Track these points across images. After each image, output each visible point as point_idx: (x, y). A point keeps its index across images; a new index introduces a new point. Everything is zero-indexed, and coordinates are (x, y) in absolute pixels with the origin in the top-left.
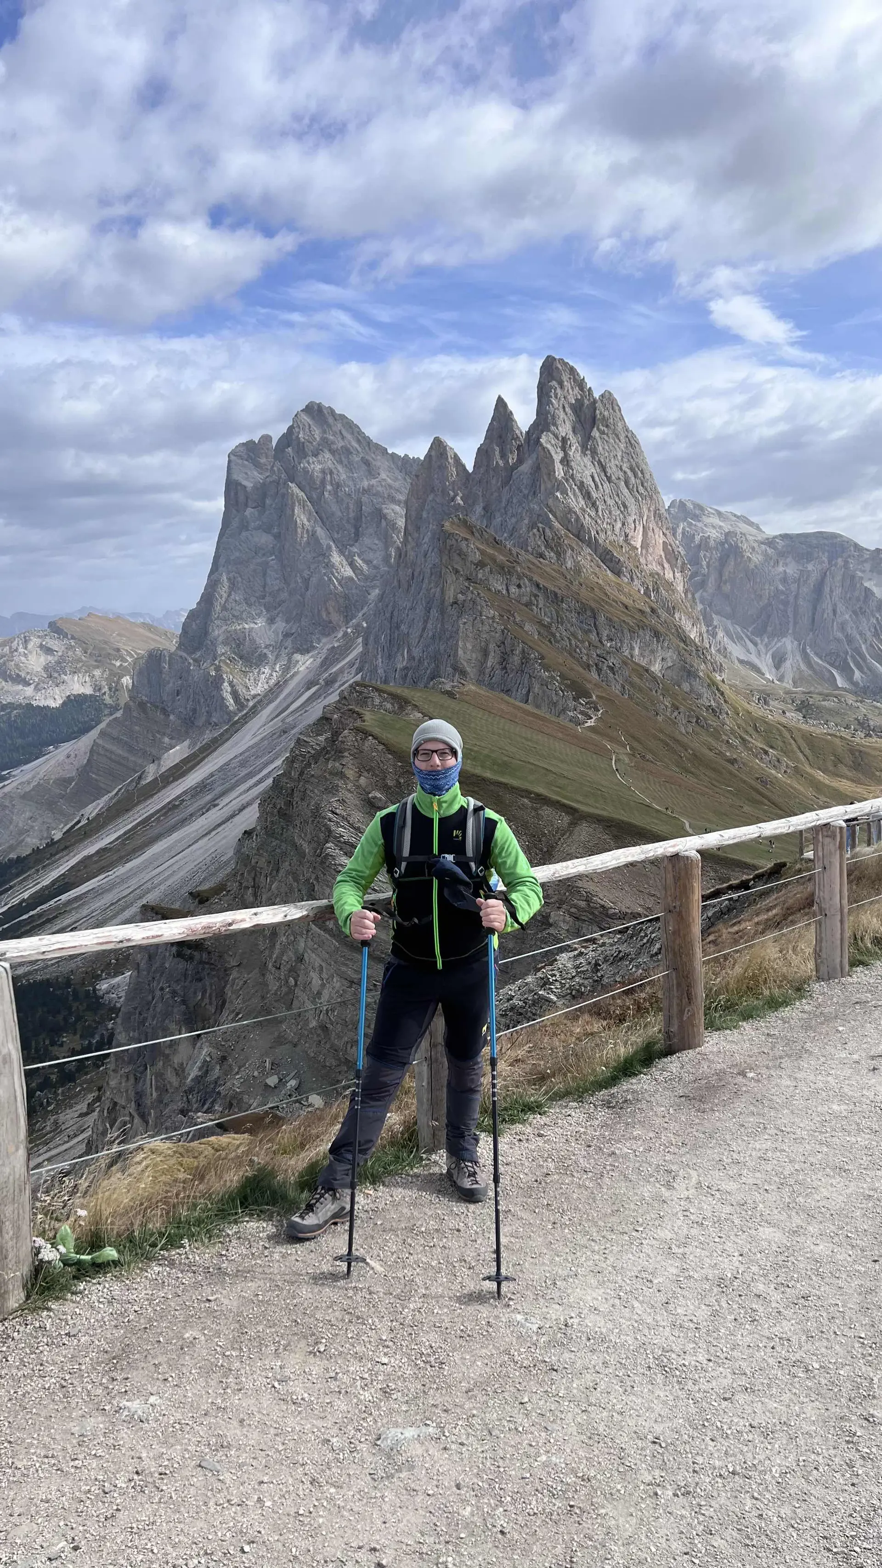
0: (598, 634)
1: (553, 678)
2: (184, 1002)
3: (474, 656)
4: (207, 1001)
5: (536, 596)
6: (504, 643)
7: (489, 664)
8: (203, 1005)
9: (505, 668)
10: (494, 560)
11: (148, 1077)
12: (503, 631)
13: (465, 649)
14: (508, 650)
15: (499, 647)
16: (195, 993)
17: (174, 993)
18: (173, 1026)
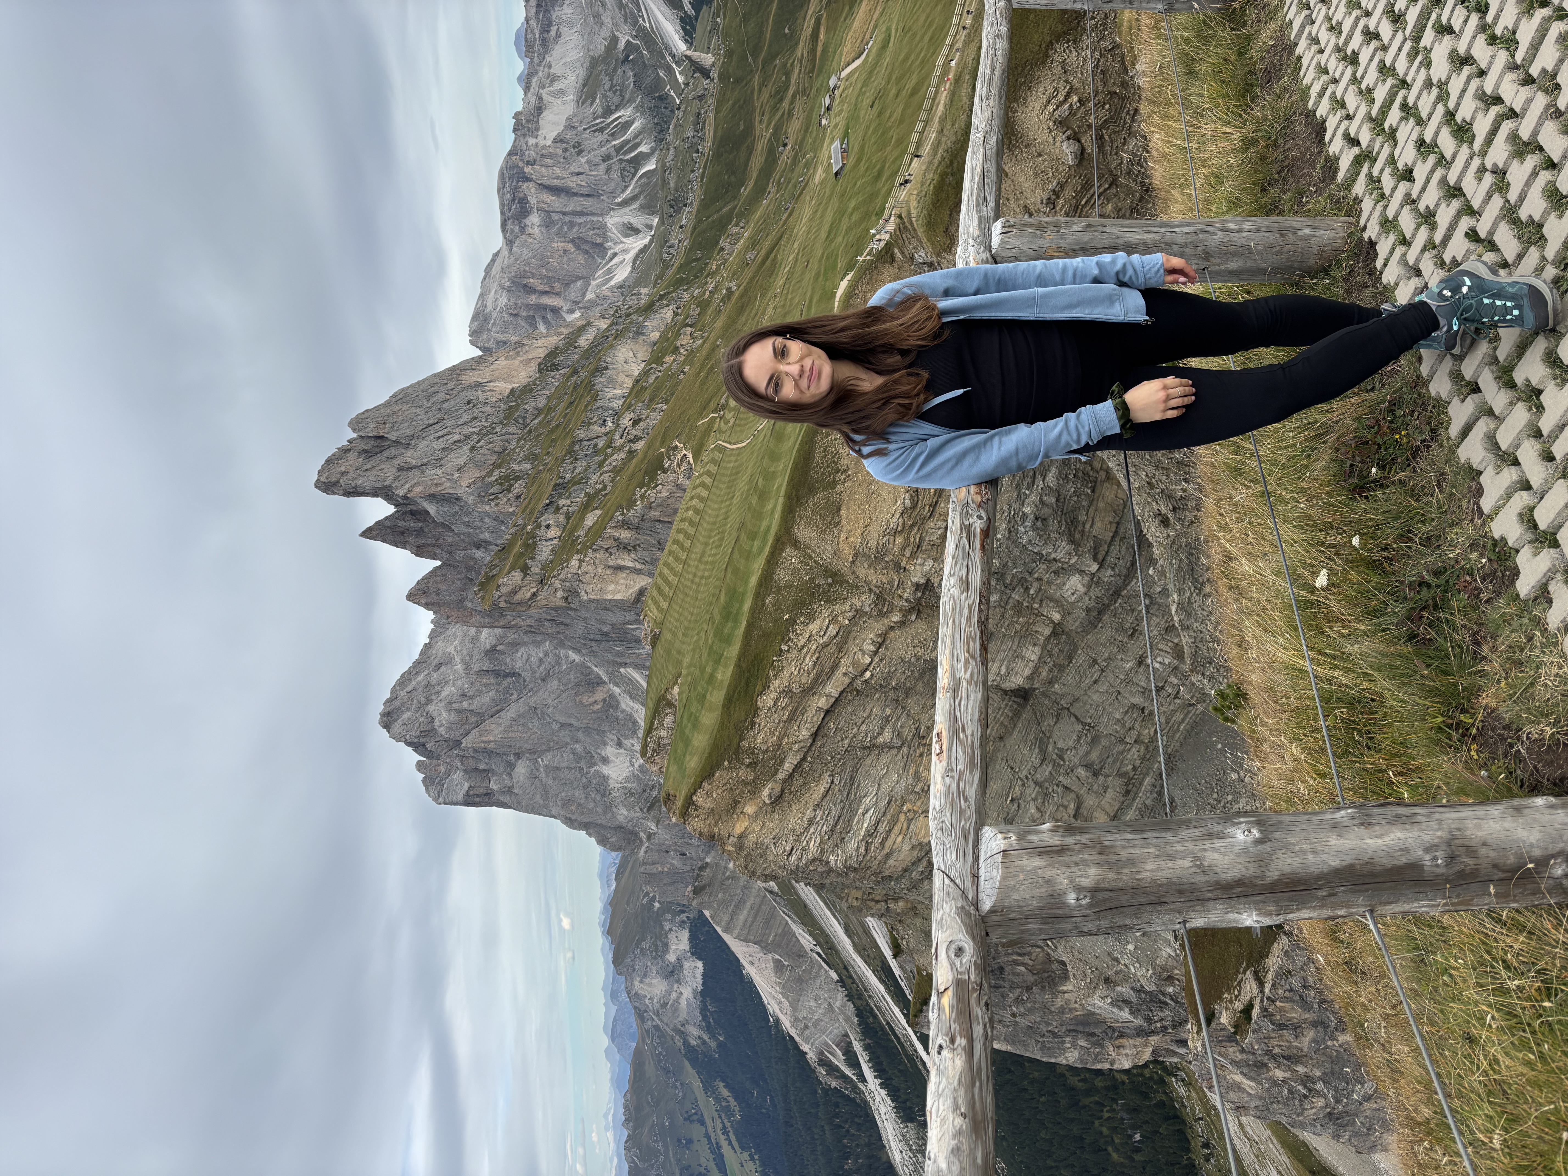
0: (598, 437)
1: (643, 497)
2: (1029, 989)
3: (622, 581)
4: (1026, 960)
5: (558, 509)
6: (607, 549)
7: (631, 564)
8: (1031, 963)
9: (634, 547)
10: (521, 555)
12: (594, 550)
13: (614, 592)
14: (615, 544)
15: (611, 554)
16: (1018, 974)
17: (1018, 1001)
18: (1059, 1002)
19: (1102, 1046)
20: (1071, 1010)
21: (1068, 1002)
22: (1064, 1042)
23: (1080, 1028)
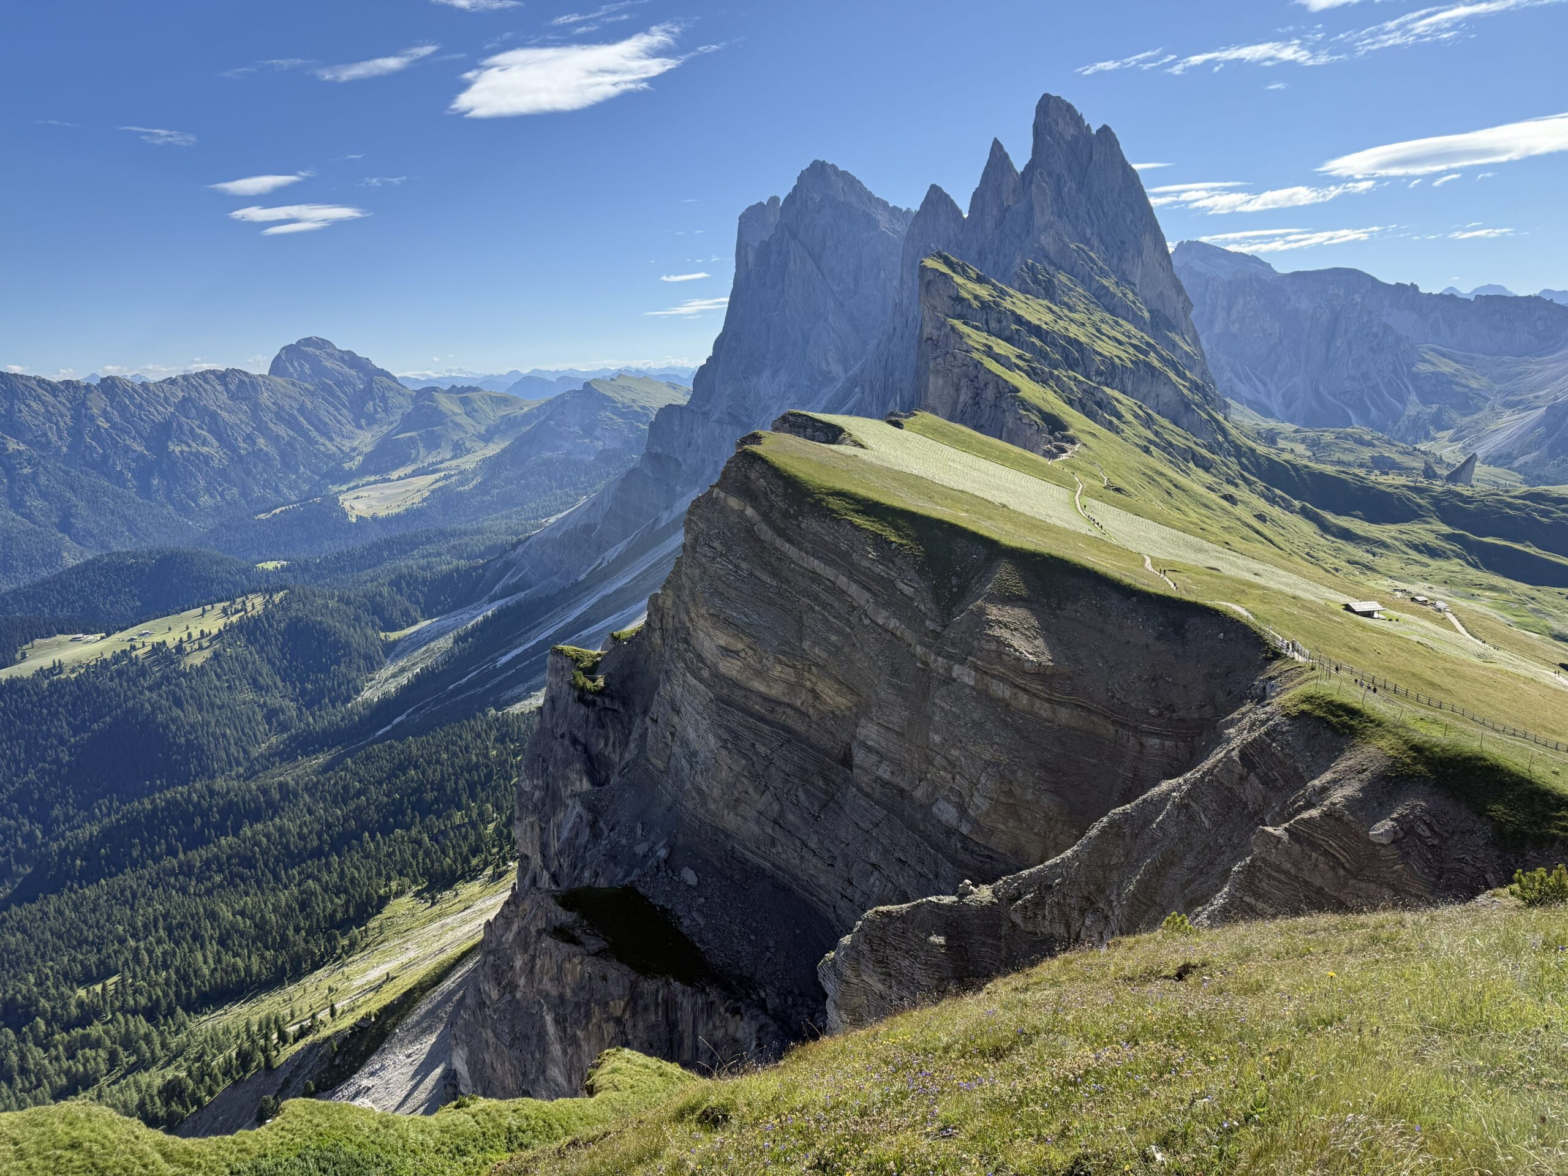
2: (585, 750)
3: (945, 392)
5: (1018, 330)
6: (977, 377)
7: (962, 399)
8: (606, 753)
9: (978, 403)
10: (974, 295)
11: (551, 828)
12: (976, 365)
13: (935, 384)
15: (972, 381)
18: (573, 776)
19: (533, 812)
20: (566, 786)
21: (573, 783)
22: (538, 779)
23: (550, 793)
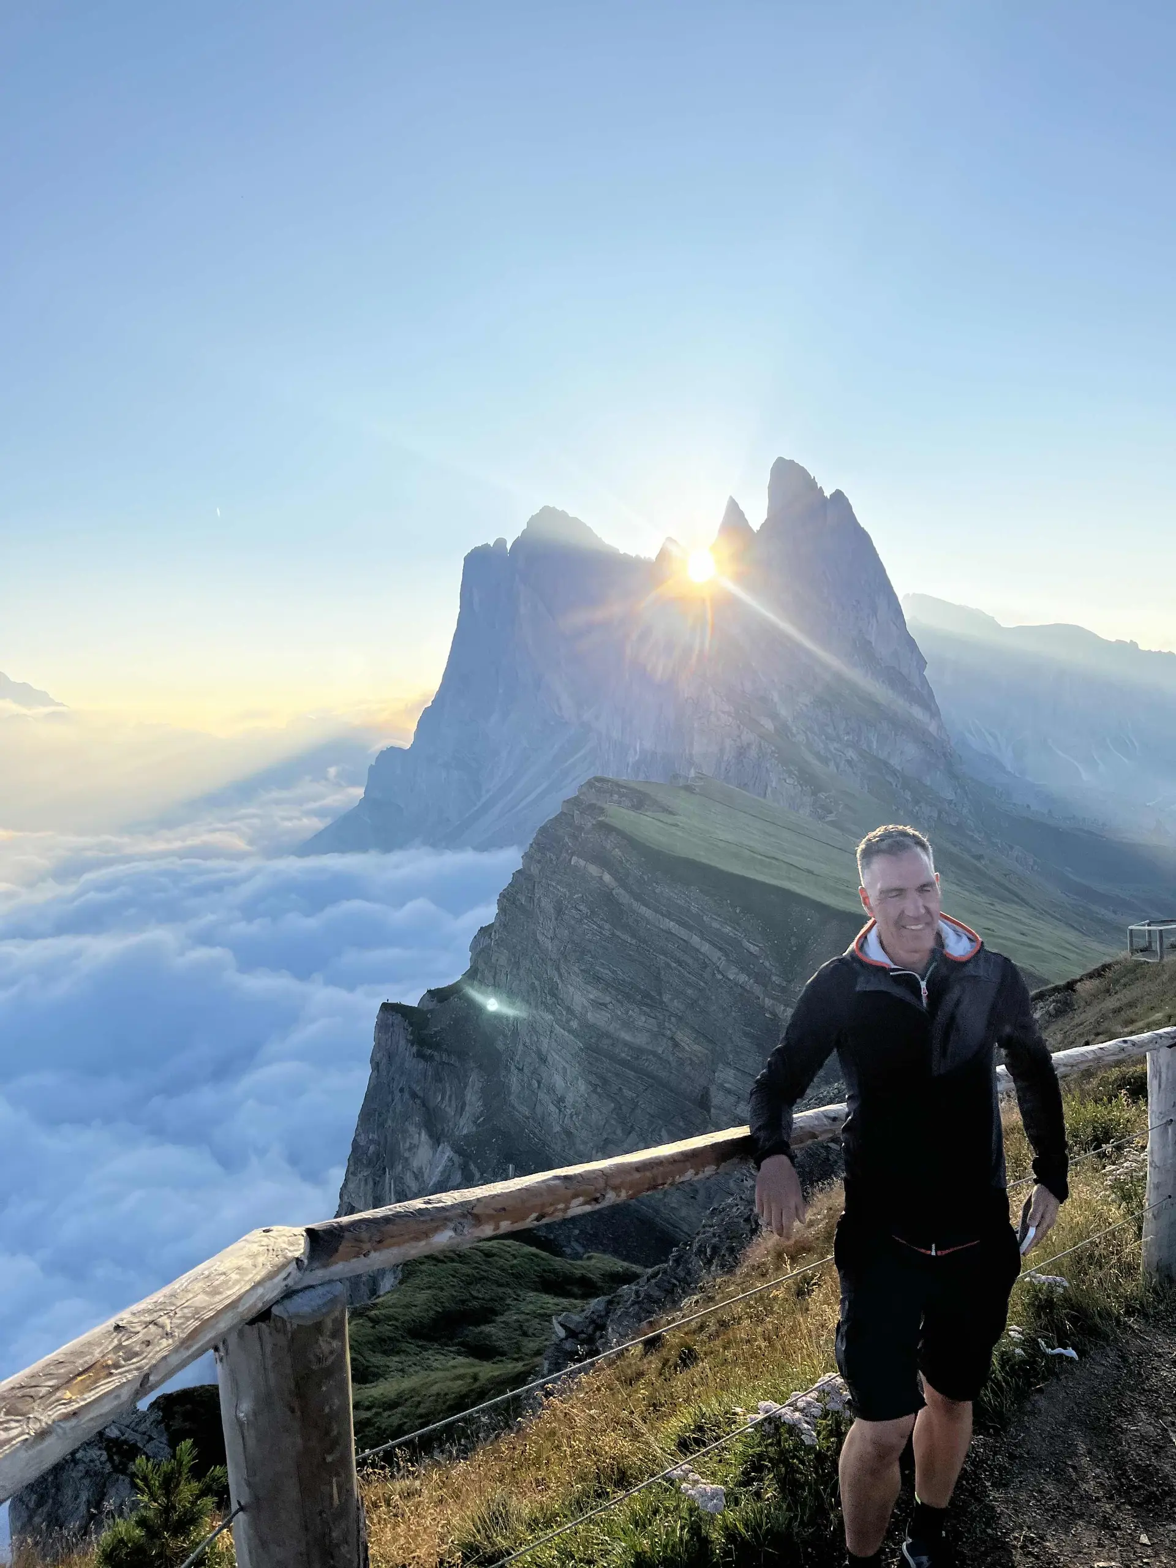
2: (423, 1104)
3: (710, 750)
7: (725, 758)
9: (741, 762)
11: (387, 1181)
12: (738, 726)
14: (744, 744)
15: (735, 741)
16: (435, 1094)
17: (414, 1094)
21: (411, 1136)
